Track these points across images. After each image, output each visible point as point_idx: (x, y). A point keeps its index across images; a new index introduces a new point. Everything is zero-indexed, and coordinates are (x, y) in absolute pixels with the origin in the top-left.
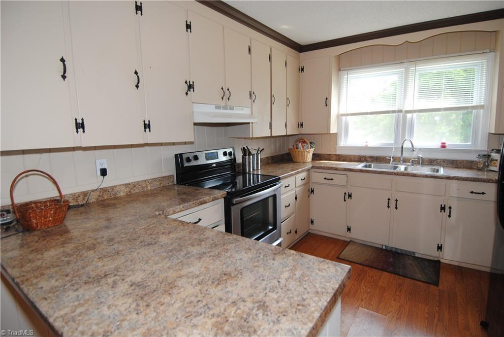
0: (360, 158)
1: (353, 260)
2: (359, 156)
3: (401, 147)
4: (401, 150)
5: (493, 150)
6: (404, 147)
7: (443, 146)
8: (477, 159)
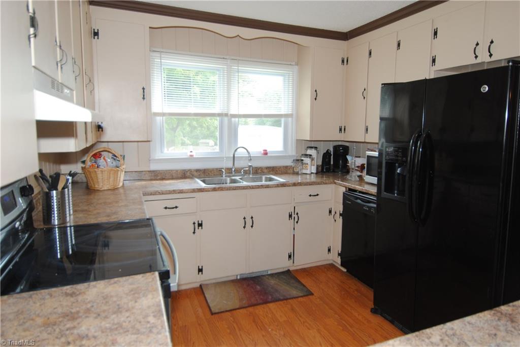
0: (184, 173)
1: (231, 308)
2: (183, 170)
3: (232, 156)
4: (232, 159)
5: (302, 155)
6: (235, 156)
7: (266, 153)
8: (292, 164)
